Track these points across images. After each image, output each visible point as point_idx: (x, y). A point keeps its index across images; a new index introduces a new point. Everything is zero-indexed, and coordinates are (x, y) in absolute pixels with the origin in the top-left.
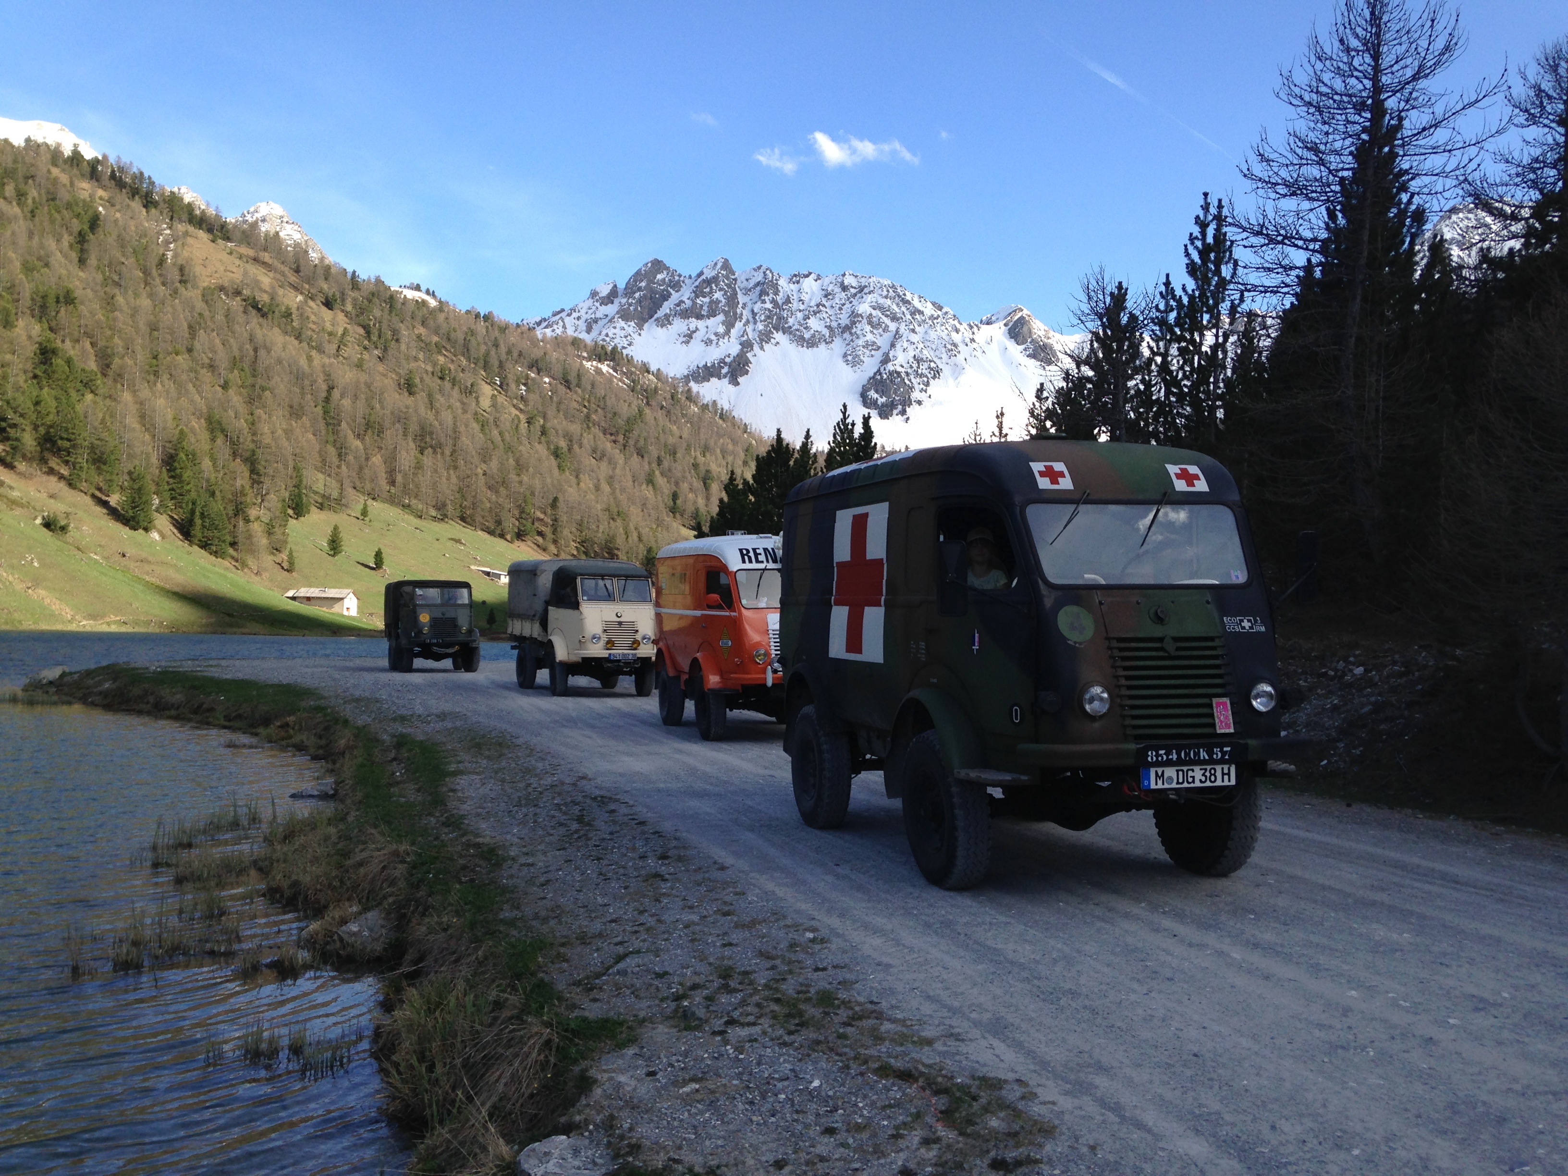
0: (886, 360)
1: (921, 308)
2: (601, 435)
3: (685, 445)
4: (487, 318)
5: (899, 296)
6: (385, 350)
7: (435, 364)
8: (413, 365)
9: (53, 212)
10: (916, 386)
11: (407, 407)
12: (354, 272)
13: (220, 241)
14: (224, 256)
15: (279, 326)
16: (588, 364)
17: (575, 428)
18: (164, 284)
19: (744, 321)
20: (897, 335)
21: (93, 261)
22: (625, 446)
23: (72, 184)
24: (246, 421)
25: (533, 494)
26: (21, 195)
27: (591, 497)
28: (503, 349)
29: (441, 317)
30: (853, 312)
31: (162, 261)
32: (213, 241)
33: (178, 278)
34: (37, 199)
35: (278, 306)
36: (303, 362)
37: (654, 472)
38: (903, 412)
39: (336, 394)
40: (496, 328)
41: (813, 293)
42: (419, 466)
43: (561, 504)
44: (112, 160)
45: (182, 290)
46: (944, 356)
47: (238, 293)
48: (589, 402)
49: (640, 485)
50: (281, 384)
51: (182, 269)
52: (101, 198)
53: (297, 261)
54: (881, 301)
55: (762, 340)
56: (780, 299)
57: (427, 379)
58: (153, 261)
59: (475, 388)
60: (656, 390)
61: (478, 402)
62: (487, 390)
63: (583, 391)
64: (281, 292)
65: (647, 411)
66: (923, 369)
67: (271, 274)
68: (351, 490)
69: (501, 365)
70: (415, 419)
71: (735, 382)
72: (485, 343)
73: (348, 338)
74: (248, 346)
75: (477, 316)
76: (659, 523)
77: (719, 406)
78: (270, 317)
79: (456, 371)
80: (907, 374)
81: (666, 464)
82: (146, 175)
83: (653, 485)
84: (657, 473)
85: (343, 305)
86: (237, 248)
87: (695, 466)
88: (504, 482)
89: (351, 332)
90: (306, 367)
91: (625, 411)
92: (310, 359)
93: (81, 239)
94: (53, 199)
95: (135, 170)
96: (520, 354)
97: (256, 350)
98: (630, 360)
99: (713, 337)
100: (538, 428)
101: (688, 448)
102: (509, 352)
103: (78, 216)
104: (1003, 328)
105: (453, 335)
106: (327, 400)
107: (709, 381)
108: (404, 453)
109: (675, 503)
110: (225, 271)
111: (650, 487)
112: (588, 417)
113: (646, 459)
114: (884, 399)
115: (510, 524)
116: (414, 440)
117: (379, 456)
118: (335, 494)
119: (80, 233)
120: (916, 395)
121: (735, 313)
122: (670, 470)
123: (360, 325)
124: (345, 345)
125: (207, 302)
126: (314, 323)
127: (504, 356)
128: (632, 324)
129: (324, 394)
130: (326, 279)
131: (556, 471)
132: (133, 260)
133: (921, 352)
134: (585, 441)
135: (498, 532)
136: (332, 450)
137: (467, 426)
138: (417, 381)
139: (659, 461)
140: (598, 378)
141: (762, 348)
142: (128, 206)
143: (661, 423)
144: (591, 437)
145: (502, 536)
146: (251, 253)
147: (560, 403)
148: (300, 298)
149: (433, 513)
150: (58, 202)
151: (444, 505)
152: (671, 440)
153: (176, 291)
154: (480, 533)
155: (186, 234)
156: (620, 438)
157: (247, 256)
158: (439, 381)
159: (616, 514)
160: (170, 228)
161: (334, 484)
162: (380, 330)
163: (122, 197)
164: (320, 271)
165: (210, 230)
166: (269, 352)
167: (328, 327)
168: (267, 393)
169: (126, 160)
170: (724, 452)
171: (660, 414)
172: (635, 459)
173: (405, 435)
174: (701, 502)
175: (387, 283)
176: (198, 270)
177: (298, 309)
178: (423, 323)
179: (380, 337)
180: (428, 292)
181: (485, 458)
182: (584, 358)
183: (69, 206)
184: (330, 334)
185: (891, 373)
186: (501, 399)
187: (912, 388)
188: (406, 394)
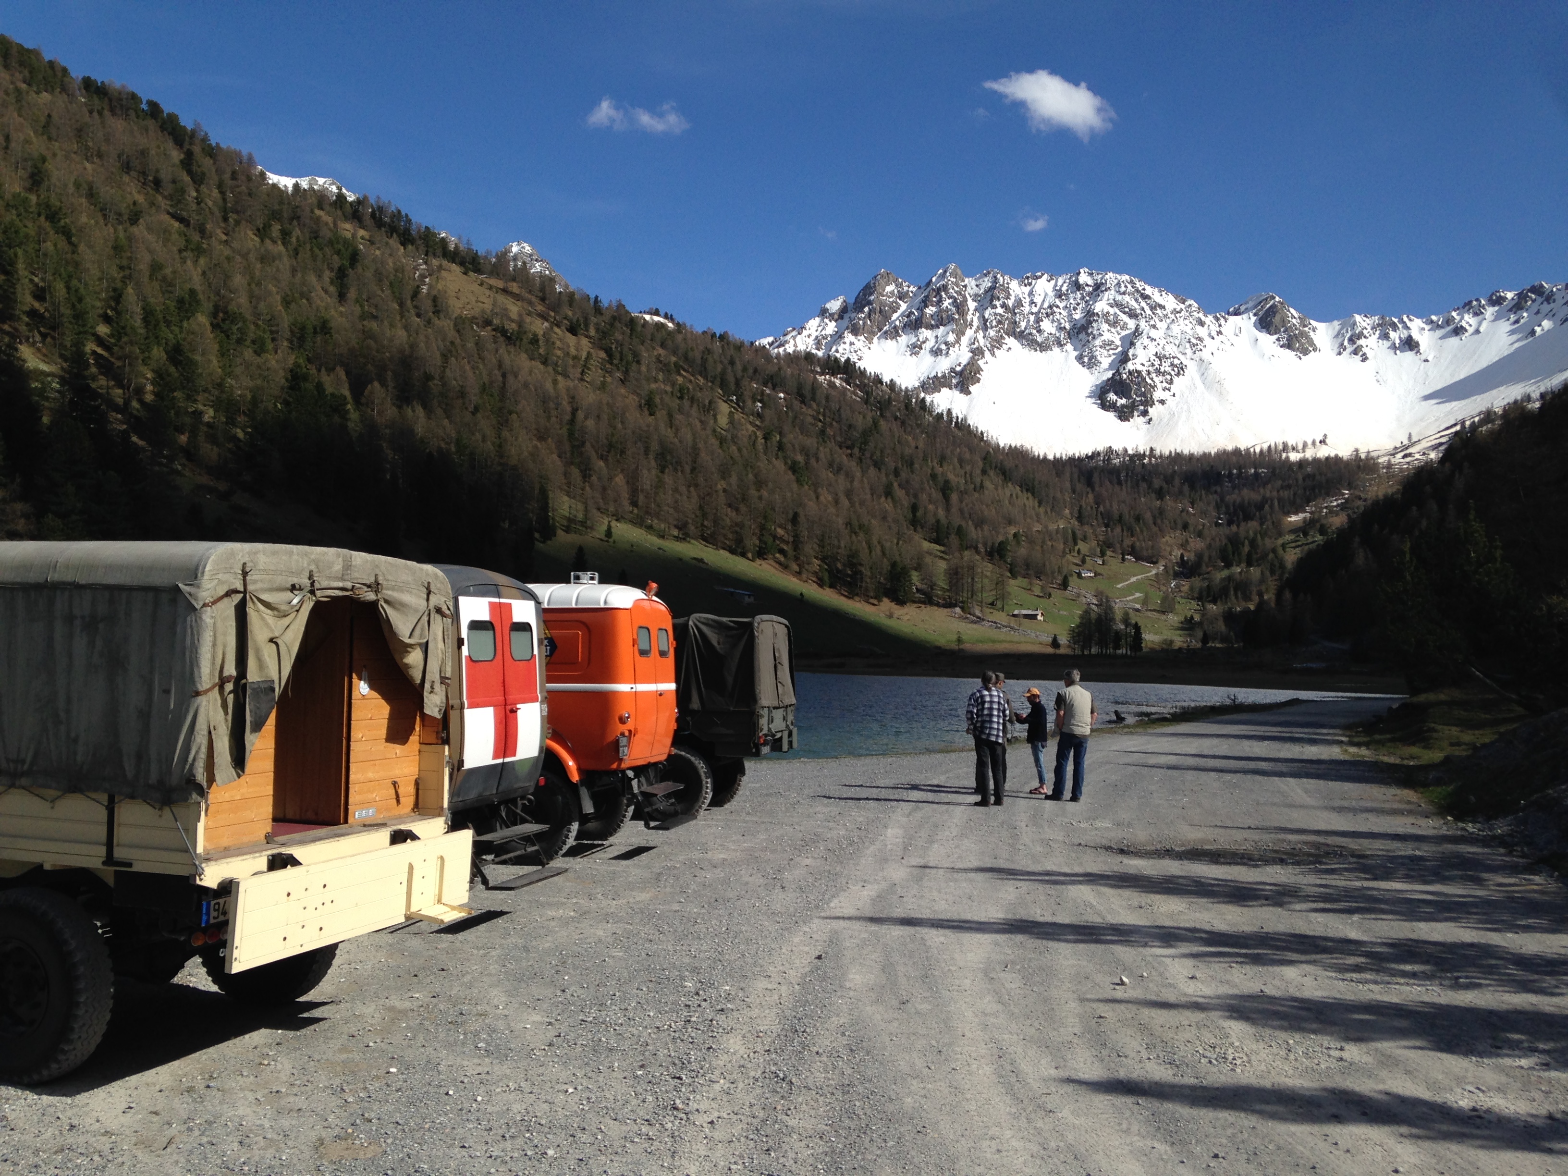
0: (1124, 358)
1: (1162, 302)
2: (837, 448)
3: (921, 455)
4: (722, 337)
5: (1138, 291)
6: (626, 372)
7: (673, 384)
8: (653, 386)
9: (315, 249)
10: (1159, 385)
11: (648, 426)
12: (597, 297)
13: (471, 273)
14: (475, 287)
15: (526, 352)
16: (821, 378)
17: (811, 442)
18: (418, 315)
19: (974, 328)
20: (1137, 333)
21: (352, 294)
22: (861, 460)
23: (335, 224)
24: (493, 444)
25: (773, 509)
26: (285, 234)
27: (832, 510)
28: (739, 366)
29: (679, 338)
30: (1089, 312)
31: (416, 293)
32: (465, 274)
33: (432, 309)
34: (301, 238)
35: (525, 332)
36: (549, 385)
37: (892, 484)
38: (1145, 413)
39: (580, 415)
40: (732, 347)
41: (1046, 295)
42: (659, 485)
43: (802, 519)
44: (372, 200)
45: (435, 321)
46: (1189, 351)
47: (487, 323)
48: (824, 416)
49: (879, 497)
50: (528, 408)
51: (435, 299)
52: (362, 238)
53: (542, 289)
54: (1119, 298)
55: (993, 346)
56: (1010, 303)
57: (667, 399)
58: (407, 294)
59: (713, 406)
60: (890, 401)
61: (716, 420)
62: (724, 408)
63: (818, 405)
64: (528, 319)
65: (882, 422)
66: (1166, 367)
67: (519, 303)
68: (595, 511)
69: (738, 383)
70: (656, 437)
71: (966, 391)
72: (721, 362)
73: (592, 362)
74: (496, 372)
75: (713, 335)
76: (899, 535)
77: (954, 415)
78: (518, 343)
79: (694, 389)
80: (1149, 373)
81: (904, 475)
82: (403, 213)
83: (893, 498)
84: (895, 485)
85: (587, 331)
86: (487, 280)
87: (934, 476)
88: (744, 499)
89: (594, 355)
90: (551, 390)
91: (861, 422)
92: (555, 382)
93: (341, 276)
94: (316, 238)
95: (393, 209)
96: (755, 371)
97: (504, 376)
98: (863, 373)
99: (943, 347)
100: (775, 444)
101: (925, 458)
102: (745, 369)
103: (338, 253)
104: (1254, 319)
105: (690, 354)
106: (572, 421)
107: (939, 391)
108: (645, 472)
109: (914, 516)
110: (477, 301)
111: (889, 500)
112: (823, 432)
113: (883, 471)
114: (1123, 401)
115: (751, 542)
116: (656, 459)
117: (621, 476)
118: (580, 516)
119: (340, 269)
120: (1158, 395)
121: (965, 321)
122: (907, 482)
123: (601, 348)
124: (589, 369)
125: (458, 331)
126: (559, 349)
127: (739, 374)
128: (862, 338)
129: (568, 417)
130: (570, 306)
131: (795, 486)
132: (388, 292)
133: (1163, 348)
134: (821, 455)
135: (739, 550)
136: (575, 472)
137: (706, 443)
138: (657, 400)
139: (896, 473)
140: (833, 393)
141: (993, 354)
142: (387, 243)
143: (897, 435)
144: (827, 450)
145: (743, 555)
146: (500, 284)
147: (795, 417)
148: (546, 324)
149: (675, 532)
150: (320, 240)
151: (685, 525)
152: (908, 451)
153: (429, 322)
154: (722, 551)
155: (440, 267)
156: (856, 451)
157: (497, 288)
158: (678, 401)
159: (855, 527)
160: (426, 263)
161: (580, 506)
162: (621, 353)
163: (381, 236)
164: (565, 299)
165: (462, 264)
166: (516, 377)
167: (573, 351)
168: (514, 416)
169: (384, 199)
170: (961, 461)
171: (895, 426)
172: (872, 471)
173: (646, 453)
174: (941, 513)
175: (628, 308)
176: (452, 302)
177: (544, 335)
178: (663, 345)
179: (621, 359)
180: (666, 317)
181: (724, 474)
182: (817, 373)
183: (331, 243)
184: (575, 358)
185: (1130, 373)
186: (738, 416)
187: (1154, 387)
188: (646, 412)
